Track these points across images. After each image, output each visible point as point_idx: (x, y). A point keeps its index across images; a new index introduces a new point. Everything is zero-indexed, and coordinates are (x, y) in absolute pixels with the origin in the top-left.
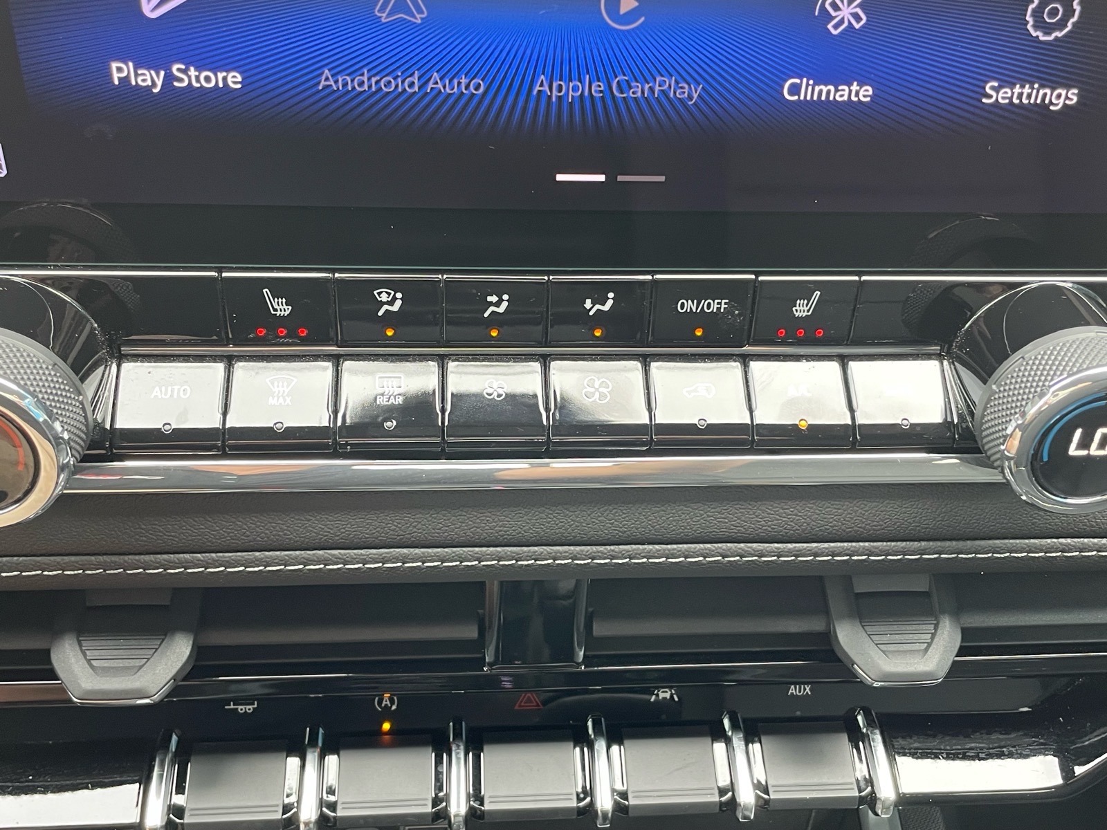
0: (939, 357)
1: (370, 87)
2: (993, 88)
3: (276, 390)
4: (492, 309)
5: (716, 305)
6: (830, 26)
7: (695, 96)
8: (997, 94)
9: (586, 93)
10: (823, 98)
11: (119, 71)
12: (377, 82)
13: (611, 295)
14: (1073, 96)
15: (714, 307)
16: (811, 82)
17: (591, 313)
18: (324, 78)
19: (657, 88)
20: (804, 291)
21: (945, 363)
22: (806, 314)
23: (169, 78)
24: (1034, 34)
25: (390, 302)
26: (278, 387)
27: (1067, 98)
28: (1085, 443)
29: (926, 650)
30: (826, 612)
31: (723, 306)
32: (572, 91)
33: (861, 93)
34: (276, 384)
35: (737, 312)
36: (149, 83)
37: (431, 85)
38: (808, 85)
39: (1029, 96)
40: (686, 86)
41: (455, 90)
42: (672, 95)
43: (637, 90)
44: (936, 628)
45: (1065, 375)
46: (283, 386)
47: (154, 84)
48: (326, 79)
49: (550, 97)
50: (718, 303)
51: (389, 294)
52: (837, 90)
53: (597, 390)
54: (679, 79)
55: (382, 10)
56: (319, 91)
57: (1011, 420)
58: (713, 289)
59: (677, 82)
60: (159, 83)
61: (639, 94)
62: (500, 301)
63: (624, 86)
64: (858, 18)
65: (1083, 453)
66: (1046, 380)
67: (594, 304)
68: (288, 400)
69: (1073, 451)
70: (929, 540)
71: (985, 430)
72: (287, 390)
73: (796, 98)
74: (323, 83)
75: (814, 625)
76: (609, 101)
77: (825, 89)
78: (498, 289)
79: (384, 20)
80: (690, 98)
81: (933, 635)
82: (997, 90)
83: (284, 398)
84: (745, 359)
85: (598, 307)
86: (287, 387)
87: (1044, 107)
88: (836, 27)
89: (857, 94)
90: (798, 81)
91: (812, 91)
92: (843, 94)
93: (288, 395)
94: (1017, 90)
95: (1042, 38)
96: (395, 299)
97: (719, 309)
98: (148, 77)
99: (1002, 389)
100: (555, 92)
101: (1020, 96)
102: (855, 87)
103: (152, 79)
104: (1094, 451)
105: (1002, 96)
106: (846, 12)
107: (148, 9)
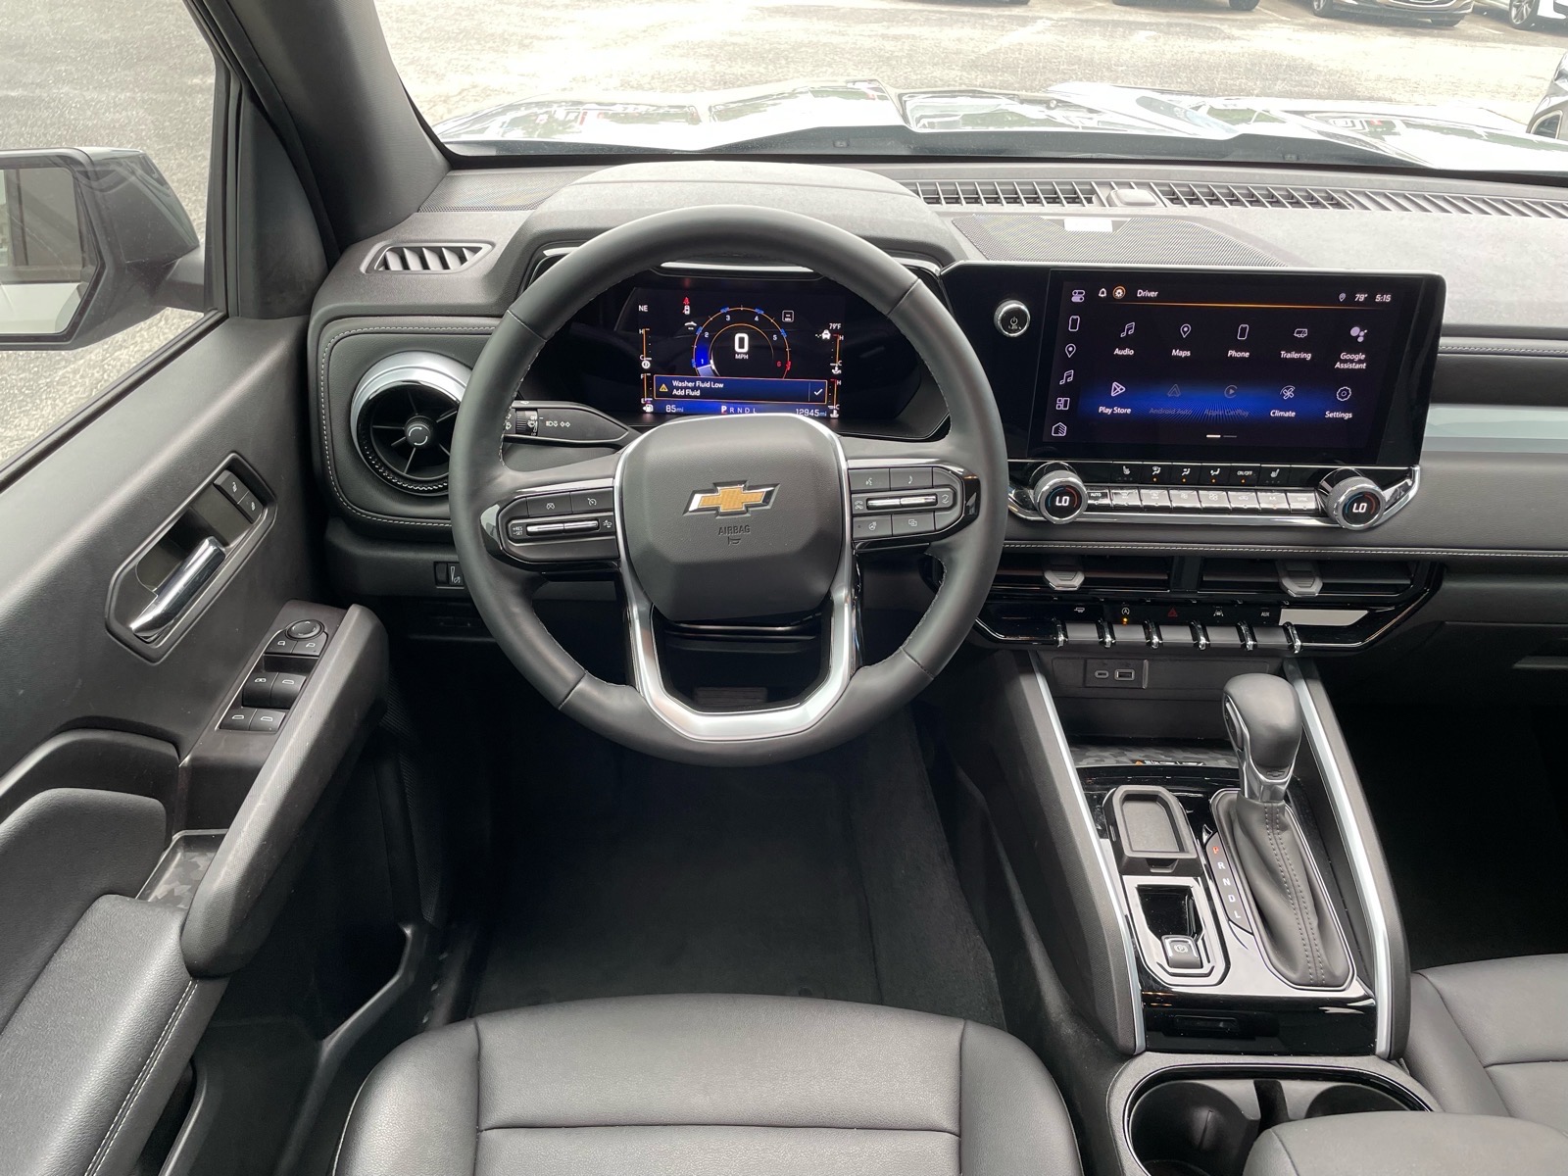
2: (1328, 413)
4: (1184, 474)
7: (1247, 415)
8: (1329, 415)
9: (1218, 414)
10: (1282, 416)
11: (1101, 409)
13: (1219, 470)
14: (1350, 415)
17: (1212, 476)
19: (1237, 413)
20: (1275, 469)
21: (1316, 493)
22: (1274, 477)
23: (1113, 410)
24: (1339, 399)
25: (1157, 471)
28: (1358, 508)
29: (1313, 587)
31: (1251, 473)
32: (1214, 413)
33: (1292, 414)
35: (1255, 475)
38: (1278, 412)
39: (1338, 415)
40: (1245, 412)
42: (1241, 414)
43: (1232, 413)
48: (1152, 411)
49: (1208, 415)
50: (1249, 473)
51: (1156, 468)
52: (1285, 414)
55: (1169, 394)
56: (1149, 413)
58: (1248, 468)
59: (1243, 411)
60: (1110, 412)
62: (1187, 471)
63: (1228, 412)
64: (1292, 395)
65: (1357, 511)
67: (1213, 472)
69: (1354, 510)
71: (1329, 510)
73: (1274, 415)
77: (1282, 413)
78: (1187, 467)
79: (1169, 396)
81: (1315, 583)
84: (1256, 490)
85: (1214, 474)
87: (1342, 418)
88: (1285, 397)
90: (1275, 411)
91: (1279, 414)
92: (1287, 414)
95: (1341, 400)
97: (1249, 475)
99: (1331, 497)
100: (1210, 414)
101: (1336, 415)
102: (1290, 413)
103: (1108, 411)
104: (1360, 510)
105: (1331, 415)
106: (1288, 394)
107: (1112, 394)
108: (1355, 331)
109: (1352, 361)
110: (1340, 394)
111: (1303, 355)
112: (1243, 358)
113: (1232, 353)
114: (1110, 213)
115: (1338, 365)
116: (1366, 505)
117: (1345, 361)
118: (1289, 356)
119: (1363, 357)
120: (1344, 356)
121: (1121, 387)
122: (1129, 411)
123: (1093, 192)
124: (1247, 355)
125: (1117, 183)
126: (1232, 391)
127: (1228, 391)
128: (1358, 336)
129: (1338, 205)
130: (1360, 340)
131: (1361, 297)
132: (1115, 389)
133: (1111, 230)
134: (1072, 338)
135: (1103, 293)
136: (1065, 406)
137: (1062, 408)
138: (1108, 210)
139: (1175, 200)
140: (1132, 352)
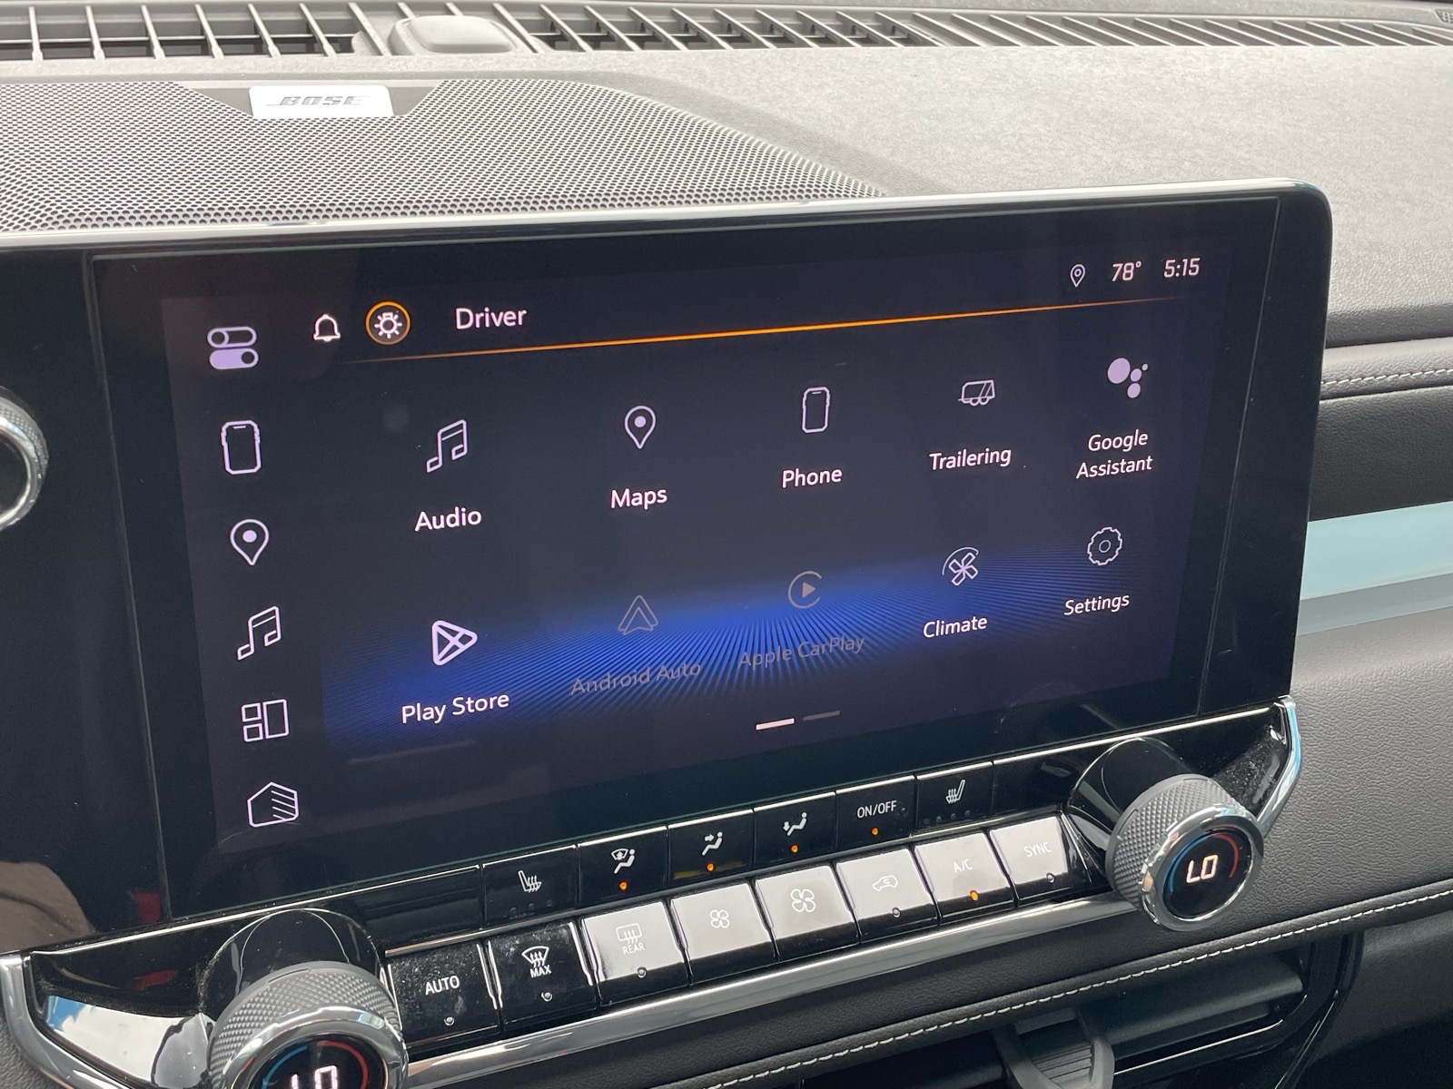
0: (1057, 814)
1: (612, 685)
2: (1070, 604)
3: (533, 962)
4: (709, 847)
5: (886, 807)
6: (953, 581)
7: (859, 647)
8: (1074, 608)
9: (778, 659)
10: (952, 632)
11: (409, 711)
12: (617, 681)
13: (804, 815)
14: (1125, 600)
15: (886, 808)
16: (943, 622)
17: (789, 834)
18: (575, 685)
19: (831, 646)
21: (1063, 816)
22: (956, 800)
23: (451, 709)
24: (1094, 562)
25: (625, 859)
26: (534, 958)
27: (1122, 602)
28: (1197, 873)
29: (1091, 1073)
30: (999, 1060)
31: (893, 806)
32: (768, 659)
33: (979, 624)
34: (531, 955)
35: (903, 809)
36: (432, 717)
37: (659, 675)
38: (941, 624)
39: (1096, 605)
40: (852, 641)
41: (678, 676)
42: (842, 649)
43: (816, 650)
44: (1092, 1051)
45: (1176, 822)
46: (538, 957)
47: (436, 717)
48: (578, 686)
49: (751, 668)
50: (889, 805)
51: (624, 852)
52: (962, 625)
53: (803, 900)
54: (847, 637)
55: (624, 626)
56: (572, 696)
57: (1142, 864)
58: (884, 793)
59: (846, 639)
60: (441, 715)
61: (818, 653)
62: (716, 838)
63: (807, 648)
64: (972, 573)
65: (1197, 879)
66: (1162, 827)
67: (791, 825)
68: (547, 968)
69: (1189, 880)
70: (1082, 974)
71: (1117, 873)
72: (544, 960)
73: (933, 635)
74: (575, 690)
75: (993, 1073)
76: (795, 661)
77: (953, 625)
78: (711, 827)
79: (624, 634)
80: (856, 649)
81: (1092, 1059)
82: (1073, 605)
83: (543, 967)
84: (911, 846)
85: (794, 827)
86: (543, 956)
87: (1106, 612)
88: (957, 581)
89: (976, 626)
90: (933, 623)
91: (943, 628)
92: (966, 627)
93: (546, 965)
94: (1087, 603)
95: (1100, 564)
96: (629, 855)
97: (890, 809)
98: (432, 713)
99: (1126, 838)
100: (755, 663)
101: (1090, 605)
102: (974, 620)
103: (435, 713)
104: (1204, 876)
105: (1077, 609)
106: (963, 569)
107: (438, 659)
108: (1119, 370)
109: (1116, 455)
110: (1094, 549)
111: (991, 456)
112: (825, 487)
113: (791, 476)
114: (387, 69)
115: (1083, 471)
116: (1215, 858)
117: (1101, 457)
118: (953, 463)
119: (1142, 439)
120: (1097, 444)
121: (462, 631)
122: (503, 700)
123: (355, 26)
124: (836, 475)
125: (413, 7)
126: (808, 589)
127: (798, 589)
128: (1128, 382)
129: (910, 40)
130: (1134, 391)
131: (1126, 271)
132: (443, 642)
133: (390, 113)
134: (244, 499)
135: (326, 328)
136: (276, 725)
137: (265, 733)
138: (387, 62)
139: (557, 40)
140: (475, 518)
